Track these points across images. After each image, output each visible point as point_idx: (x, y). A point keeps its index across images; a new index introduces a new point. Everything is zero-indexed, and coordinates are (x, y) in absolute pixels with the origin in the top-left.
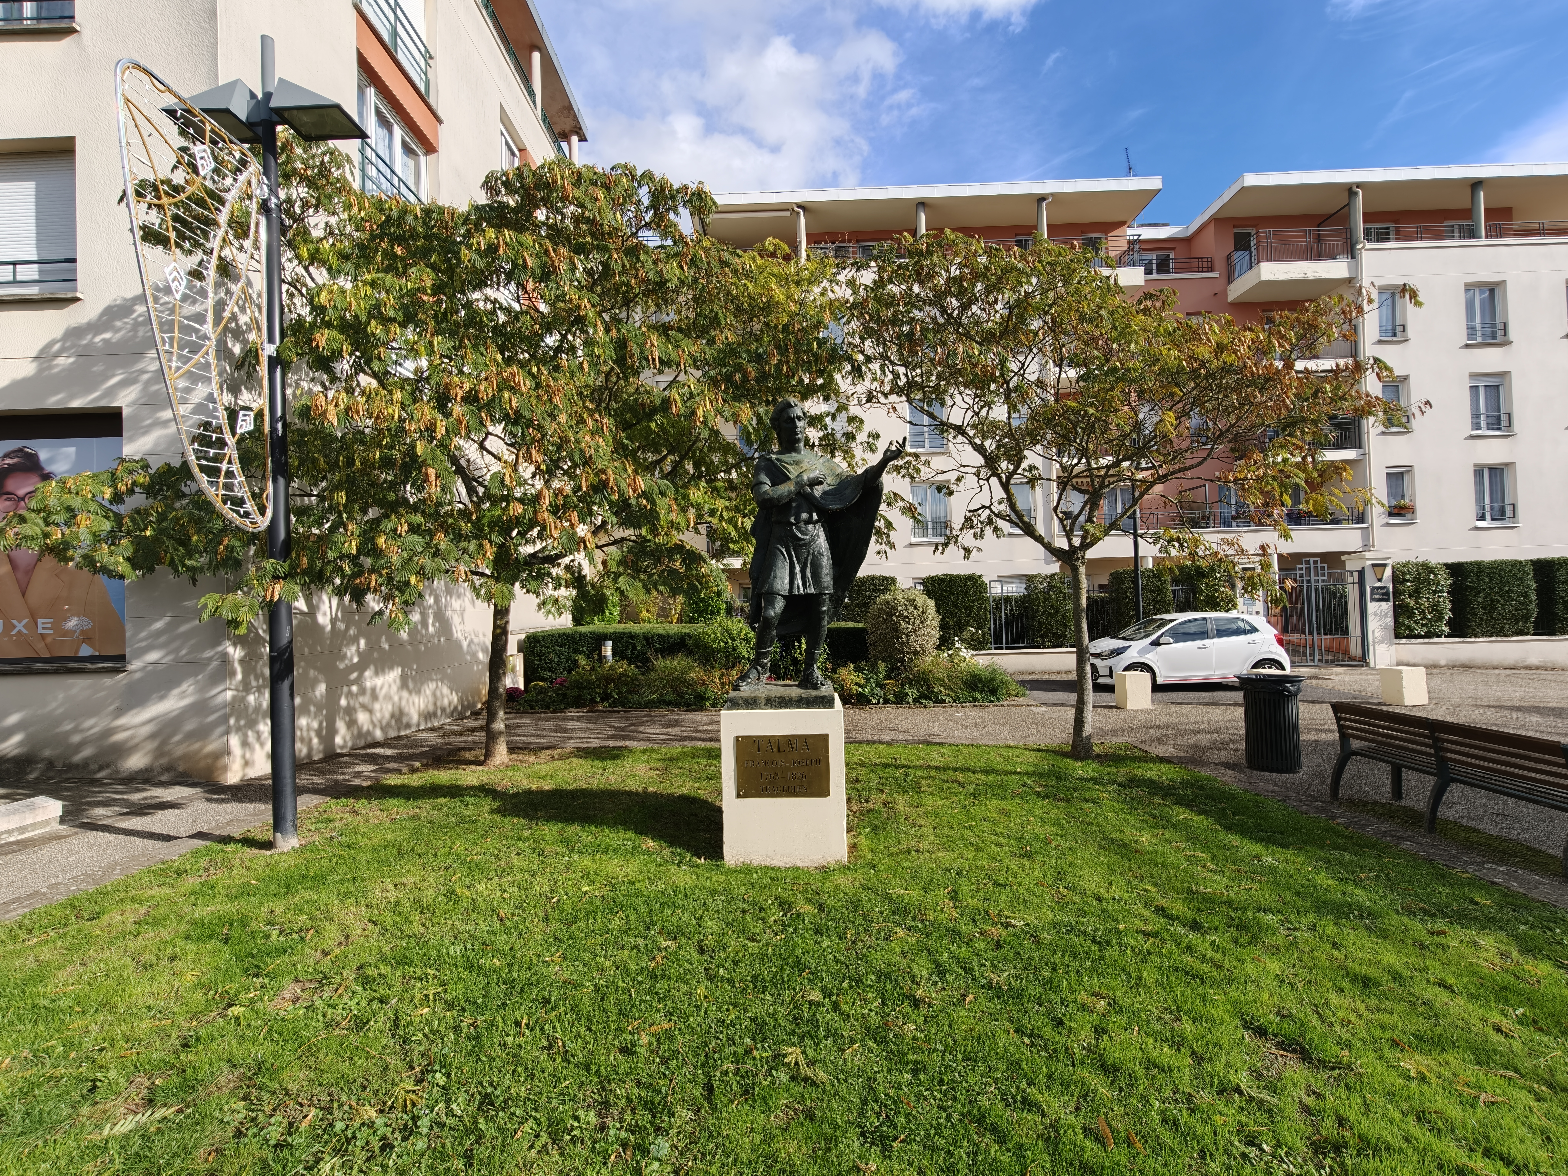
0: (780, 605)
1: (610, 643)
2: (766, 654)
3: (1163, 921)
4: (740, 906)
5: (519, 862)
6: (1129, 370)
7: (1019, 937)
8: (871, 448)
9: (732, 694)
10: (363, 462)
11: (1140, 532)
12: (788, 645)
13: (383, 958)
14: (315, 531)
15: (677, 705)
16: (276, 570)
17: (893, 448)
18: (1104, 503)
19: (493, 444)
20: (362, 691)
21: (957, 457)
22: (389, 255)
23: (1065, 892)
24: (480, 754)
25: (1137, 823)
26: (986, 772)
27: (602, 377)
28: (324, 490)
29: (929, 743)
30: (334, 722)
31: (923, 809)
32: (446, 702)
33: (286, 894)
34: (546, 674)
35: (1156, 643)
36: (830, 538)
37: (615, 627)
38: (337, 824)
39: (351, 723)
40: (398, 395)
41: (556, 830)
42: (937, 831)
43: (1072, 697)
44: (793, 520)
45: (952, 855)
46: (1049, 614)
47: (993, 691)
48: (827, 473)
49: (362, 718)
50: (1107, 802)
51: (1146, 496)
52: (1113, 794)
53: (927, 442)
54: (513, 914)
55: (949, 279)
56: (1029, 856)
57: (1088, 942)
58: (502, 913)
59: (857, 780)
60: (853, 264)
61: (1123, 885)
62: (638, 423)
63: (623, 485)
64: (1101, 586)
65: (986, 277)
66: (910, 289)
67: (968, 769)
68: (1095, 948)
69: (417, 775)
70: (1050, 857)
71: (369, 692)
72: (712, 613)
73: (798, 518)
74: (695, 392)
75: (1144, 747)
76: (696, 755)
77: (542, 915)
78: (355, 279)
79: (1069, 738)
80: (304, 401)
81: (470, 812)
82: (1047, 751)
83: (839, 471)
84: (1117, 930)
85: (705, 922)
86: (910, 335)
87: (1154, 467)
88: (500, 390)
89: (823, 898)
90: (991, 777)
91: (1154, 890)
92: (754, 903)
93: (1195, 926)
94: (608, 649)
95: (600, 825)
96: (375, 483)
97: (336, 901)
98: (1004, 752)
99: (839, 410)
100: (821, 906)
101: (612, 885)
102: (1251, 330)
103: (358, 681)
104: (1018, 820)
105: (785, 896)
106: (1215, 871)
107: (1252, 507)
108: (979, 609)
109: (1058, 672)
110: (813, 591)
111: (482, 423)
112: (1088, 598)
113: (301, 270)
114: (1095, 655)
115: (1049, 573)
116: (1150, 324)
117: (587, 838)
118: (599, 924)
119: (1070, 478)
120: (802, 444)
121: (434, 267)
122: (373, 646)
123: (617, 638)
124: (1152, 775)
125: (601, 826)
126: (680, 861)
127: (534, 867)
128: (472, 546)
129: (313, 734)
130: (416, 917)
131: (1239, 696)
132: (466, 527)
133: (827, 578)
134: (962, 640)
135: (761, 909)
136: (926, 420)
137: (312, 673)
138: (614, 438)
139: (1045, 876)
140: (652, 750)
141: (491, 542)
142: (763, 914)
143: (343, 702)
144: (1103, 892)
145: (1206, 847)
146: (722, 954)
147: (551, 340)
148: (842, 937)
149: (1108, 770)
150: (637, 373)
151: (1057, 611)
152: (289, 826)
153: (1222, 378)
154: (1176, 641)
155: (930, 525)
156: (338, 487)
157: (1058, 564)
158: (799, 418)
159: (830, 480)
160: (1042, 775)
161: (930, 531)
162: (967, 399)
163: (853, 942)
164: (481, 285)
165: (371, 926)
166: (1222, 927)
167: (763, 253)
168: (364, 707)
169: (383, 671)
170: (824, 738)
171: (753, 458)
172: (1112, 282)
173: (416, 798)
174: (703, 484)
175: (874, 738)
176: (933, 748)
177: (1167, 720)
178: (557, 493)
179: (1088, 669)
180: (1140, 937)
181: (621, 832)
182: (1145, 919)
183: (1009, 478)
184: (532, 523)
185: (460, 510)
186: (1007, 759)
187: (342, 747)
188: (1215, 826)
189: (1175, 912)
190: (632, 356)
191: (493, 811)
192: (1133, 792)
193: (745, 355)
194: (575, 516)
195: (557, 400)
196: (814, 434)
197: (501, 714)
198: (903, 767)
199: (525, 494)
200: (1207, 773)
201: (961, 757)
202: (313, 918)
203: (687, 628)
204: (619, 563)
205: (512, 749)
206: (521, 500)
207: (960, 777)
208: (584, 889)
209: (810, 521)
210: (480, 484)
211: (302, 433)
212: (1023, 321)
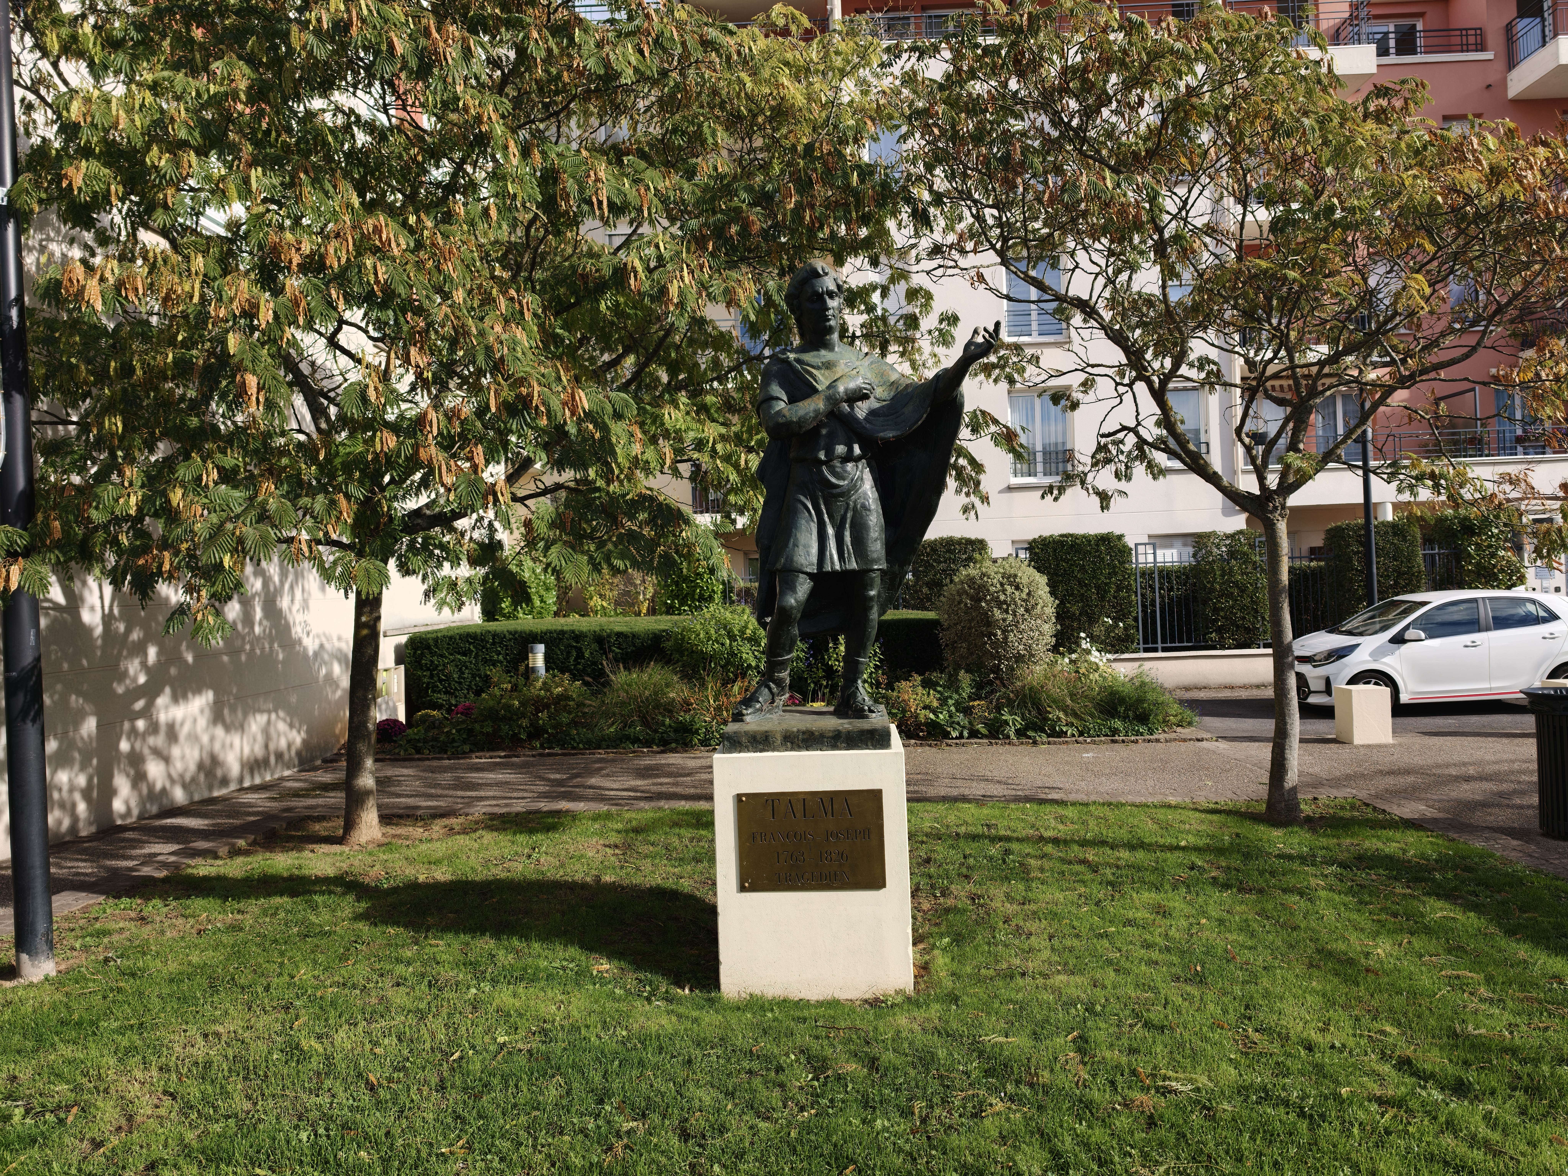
0: (803, 588)
1: (541, 648)
2: (783, 665)
3: (1409, 1080)
4: (746, 1064)
5: (399, 997)
6: (1352, 210)
7: (1183, 1110)
8: (944, 339)
9: (732, 728)
10: (148, 369)
11: (1373, 463)
12: (818, 649)
13: (186, 1151)
14: (76, 479)
15: (648, 744)
16: (12, 543)
17: (980, 339)
18: (1316, 419)
19: (350, 338)
20: (154, 728)
21: (1081, 352)
22: (184, 42)
23: (1256, 1037)
24: (337, 825)
25: (1368, 925)
26: (1132, 847)
27: (520, 232)
28: (87, 413)
29: (1042, 802)
30: (111, 777)
31: (1033, 907)
32: (283, 743)
33: (36, 1051)
34: (441, 698)
35: (1399, 640)
36: (880, 484)
37: (550, 623)
38: (115, 938)
39: (139, 777)
40: (199, 262)
41: (456, 945)
42: (1055, 941)
43: (1268, 726)
44: (822, 456)
45: (1078, 979)
46: (1230, 595)
47: (1143, 718)
48: (875, 381)
49: (155, 770)
50: (1323, 894)
51: (1382, 409)
52: (1332, 880)
53: (1034, 326)
54: (390, 1080)
55: (1065, 70)
56: (1200, 980)
57: (1292, 1116)
58: (372, 1078)
59: (928, 861)
60: (912, 49)
61: (1347, 1025)
62: (577, 303)
63: (555, 404)
64: (1313, 550)
65: (1123, 65)
66: (1005, 85)
67: (1103, 843)
68: (1303, 1125)
69: (240, 860)
70: (1233, 981)
71: (163, 730)
72: (702, 598)
73: (830, 452)
74: (667, 255)
75: (1380, 805)
76: (678, 822)
77: (434, 1080)
78: (130, 81)
79: (1263, 792)
80: (53, 273)
81: (321, 918)
82: (1228, 813)
83: (894, 377)
84: (1337, 1097)
85: (691, 1089)
86: (1006, 160)
87: (1393, 362)
88: (359, 254)
89: (875, 1050)
90: (1140, 855)
91: (1394, 1031)
92: (767, 1059)
93: (1460, 1089)
94: (538, 658)
95: (525, 936)
96: (167, 403)
97: (112, 1062)
98: (1161, 814)
99: (892, 280)
100: (873, 1063)
101: (544, 1032)
102: (1545, 144)
103: (147, 712)
104: (1184, 923)
105: (815, 1046)
106: (1491, 1001)
107: (1548, 424)
108: (1119, 589)
109: (1244, 687)
110: (854, 565)
111: (331, 305)
112: (1291, 570)
113: (45, 66)
114: (1303, 660)
115: (1230, 530)
116: (1386, 135)
117: (505, 958)
118: (525, 1094)
119: (1261, 379)
120: (835, 336)
121: (251, 61)
122: (170, 656)
123: (552, 640)
124: (1392, 848)
125: (528, 939)
126: (652, 993)
127: (423, 1006)
128: (320, 502)
129: (77, 796)
130: (237, 1086)
131: (1528, 722)
132: (309, 473)
133: (876, 546)
134: (1093, 639)
135: (779, 1069)
136: (1034, 293)
137: (75, 701)
138: (541, 326)
139: (1225, 1012)
140: (608, 816)
141: (348, 497)
142: (782, 1077)
143: (124, 746)
144: (1315, 1037)
145: (1477, 962)
146: (718, 1142)
147: (441, 173)
148: (906, 1113)
149: (1324, 841)
150: (574, 222)
151: (1243, 590)
152: (40, 942)
153: (1500, 220)
154: (1431, 636)
155: (1039, 457)
156: (110, 408)
157: (1244, 516)
158: (831, 295)
159: (879, 392)
160: (1220, 851)
161: (1040, 467)
162: (1096, 257)
163: (924, 1121)
164: (325, 88)
165: (167, 1101)
166: (1503, 1091)
167: (771, 30)
168: (157, 753)
169: (185, 697)
170: (875, 796)
171: (760, 358)
172: (1324, 70)
173: (237, 897)
174: (683, 398)
175: (955, 792)
176: (1048, 808)
177: (1418, 760)
178: (451, 415)
179: (1292, 681)
180: (1374, 1107)
181: (559, 948)
182: (1380, 1078)
183: (1164, 383)
184: (414, 463)
185: (300, 445)
186: (1166, 827)
187: (123, 817)
188: (1492, 929)
189: (1428, 1067)
190: (566, 197)
191: (357, 917)
192: (1362, 876)
193: (744, 195)
194: (479, 452)
195: (448, 267)
196: (855, 320)
197: (369, 763)
198: (1001, 839)
199: (401, 417)
200: (1478, 845)
201: (1092, 823)
202: (78, 1089)
203: (662, 623)
204: (552, 525)
205: (387, 818)
206: (395, 428)
207: (1091, 855)
208: (501, 1040)
209: (849, 457)
210: (331, 401)
211: (51, 324)
212: (1185, 132)
